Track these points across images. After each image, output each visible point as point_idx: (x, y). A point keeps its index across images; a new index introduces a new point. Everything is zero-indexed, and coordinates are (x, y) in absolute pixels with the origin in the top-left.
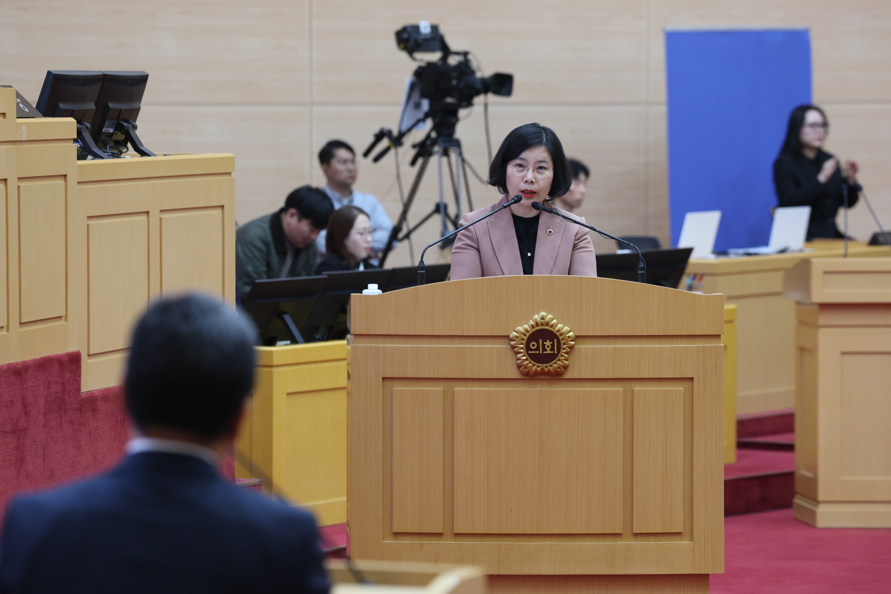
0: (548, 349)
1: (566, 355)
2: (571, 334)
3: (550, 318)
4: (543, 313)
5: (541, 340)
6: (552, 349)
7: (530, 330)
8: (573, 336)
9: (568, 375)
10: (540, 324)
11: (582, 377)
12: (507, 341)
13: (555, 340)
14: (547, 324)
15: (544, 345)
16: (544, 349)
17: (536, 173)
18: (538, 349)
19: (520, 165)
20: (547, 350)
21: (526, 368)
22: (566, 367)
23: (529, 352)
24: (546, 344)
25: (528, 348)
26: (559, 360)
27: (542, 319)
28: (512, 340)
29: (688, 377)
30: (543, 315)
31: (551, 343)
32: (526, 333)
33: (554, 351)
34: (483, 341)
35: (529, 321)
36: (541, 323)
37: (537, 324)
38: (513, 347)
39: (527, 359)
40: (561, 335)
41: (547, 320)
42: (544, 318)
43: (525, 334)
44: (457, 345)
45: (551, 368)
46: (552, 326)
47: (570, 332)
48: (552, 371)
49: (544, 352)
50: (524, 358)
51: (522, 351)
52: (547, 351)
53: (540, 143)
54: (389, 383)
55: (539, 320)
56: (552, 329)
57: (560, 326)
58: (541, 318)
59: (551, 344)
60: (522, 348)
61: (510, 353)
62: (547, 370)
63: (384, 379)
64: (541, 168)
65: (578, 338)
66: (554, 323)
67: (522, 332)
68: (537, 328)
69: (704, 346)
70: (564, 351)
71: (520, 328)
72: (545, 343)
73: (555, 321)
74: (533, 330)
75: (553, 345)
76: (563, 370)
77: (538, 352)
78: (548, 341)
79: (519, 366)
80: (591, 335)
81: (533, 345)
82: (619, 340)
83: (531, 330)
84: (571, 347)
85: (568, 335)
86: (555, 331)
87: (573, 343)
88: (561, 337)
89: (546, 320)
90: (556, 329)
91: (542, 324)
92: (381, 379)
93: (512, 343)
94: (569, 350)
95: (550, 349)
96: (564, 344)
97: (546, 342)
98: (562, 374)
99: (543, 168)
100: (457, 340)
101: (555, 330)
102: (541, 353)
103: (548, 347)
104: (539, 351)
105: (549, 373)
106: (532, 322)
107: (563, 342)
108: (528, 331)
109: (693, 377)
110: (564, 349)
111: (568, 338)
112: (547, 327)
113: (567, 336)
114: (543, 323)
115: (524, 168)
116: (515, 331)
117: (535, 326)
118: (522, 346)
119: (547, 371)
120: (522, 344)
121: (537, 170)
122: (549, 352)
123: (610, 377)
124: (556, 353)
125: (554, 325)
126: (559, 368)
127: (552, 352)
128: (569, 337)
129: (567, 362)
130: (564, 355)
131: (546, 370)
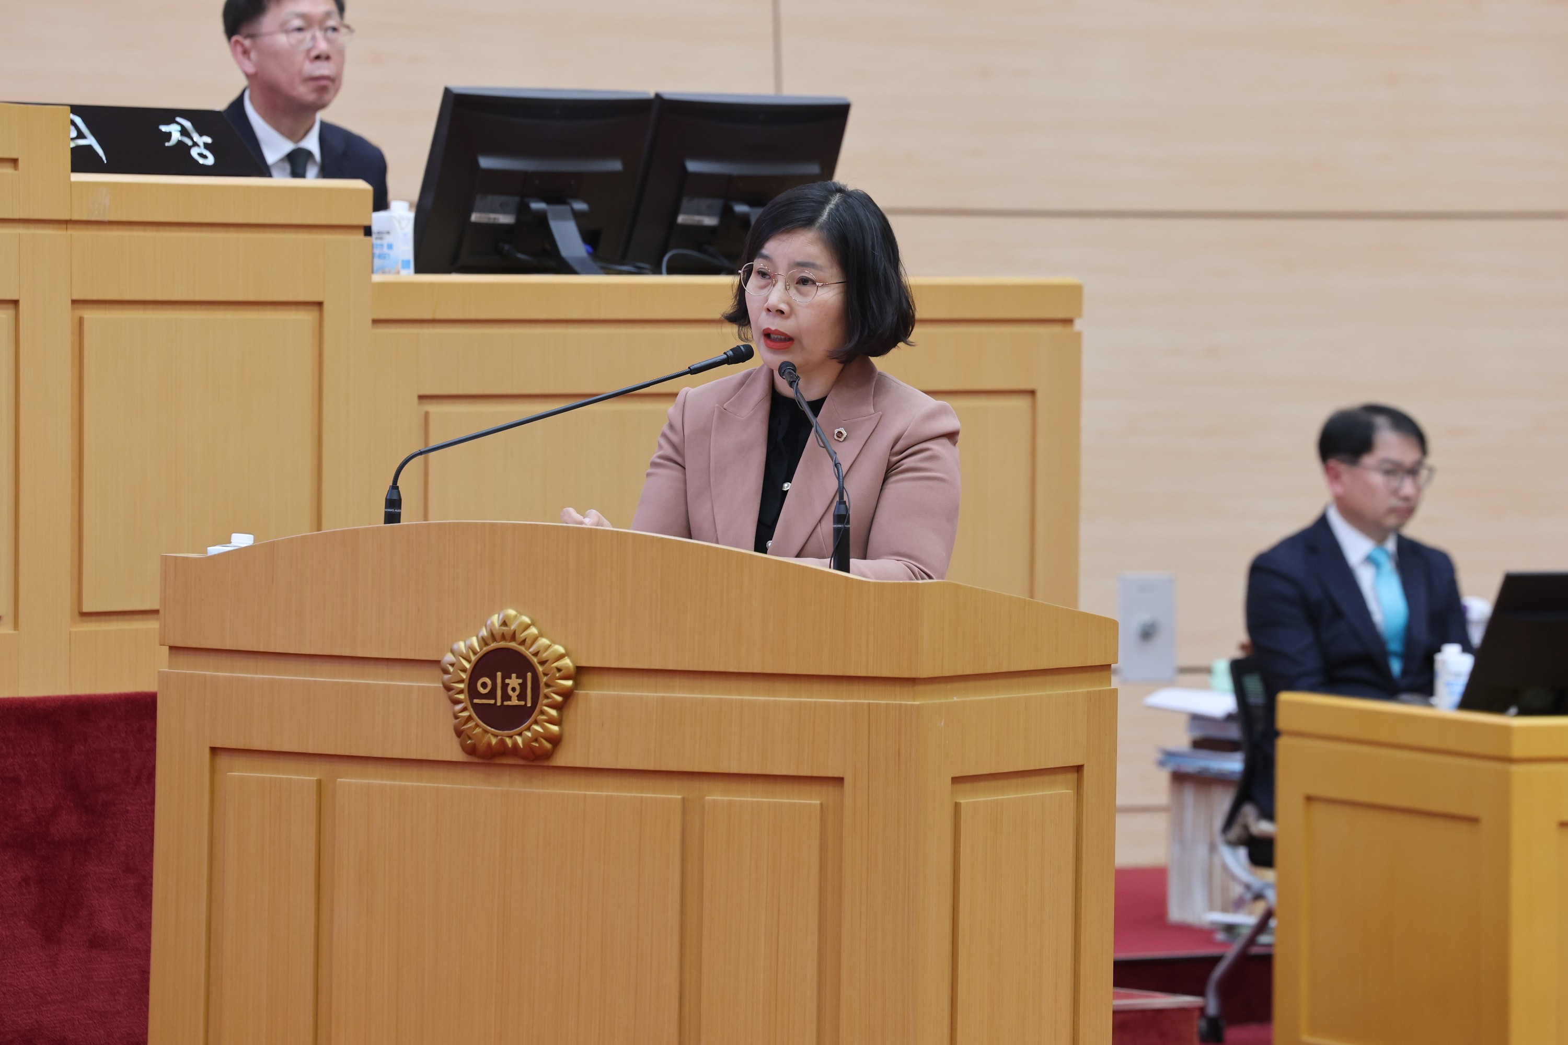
0: (514, 695)
1: (553, 712)
2: (567, 662)
3: (521, 624)
4: (512, 612)
5: (499, 674)
6: (522, 697)
7: (478, 650)
8: (567, 668)
9: (562, 759)
10: (498, 638)
11: (591, 766)
12: (438, 672)
13: (529, 675)
14: (513, 637)
15: (505, 687)
16: (506, 697)
17: (793, 292)
18: (492, 694)
19: (763, 274)
20: (512, 699)
21: (470, 738)
22: (556, 741)
23: (476, 701)
24: (508, 684)
25: (473, 692)
26: (536, 722)
27: (504, 624)
28: (446, 672)
29: (830, 775)
30: (507, 616)
31: (520, 681)
32: (470, 657)
33: (525, 700)
34: (397, 670)
35: (480, 628)
36: (501, 634)
37: (493, 637)
38: (448, 688)
39: (470, 718)
40: (542, 663)
41: (513, 627)
42: (508, 623)
43: (468, 658)
44: (347, 678)
45: (519, 740)
46: (523, 643)
47: (561, 657)
48: (522, 747)
49: (506, 703)
50: (465, 714)
51: (461, 697)
52: (510, 700)
53: (809, 223)
54: (223, 761)
55: (497, 624)
56: (522, 649)
57: (544, 641)
58: (500, 622)
59: (519, 684)
60: (461, 692)
61: (445, 702)
62: (510, 745)
63: (214, 750)
64: (804, 281)
65: (580, 672)
66: (528, 634)
67: (463, 653)
68: (494, 645)
69: (869, 703)
70: (546, 701)
71: (461, 646)
72: (507, 681)
73: (533, 630)
74: (485, 649)
75: (523, 686)
76: (548, 745)
77: (492, 702)
78: (514, 676)
79: (459, 733)
80: (613, 665)
81: (484, 685)
82: (677, 682)
83: (481, 649)
84: (568, 695)
85: (555, 664)
86: (530, 653)
87: (569, 683)
88: (540, 669)
89: (510, 628)
90: (531, 650)
91: (503, 637)
92: (207, 751)
93: (446, 677)
94: (559, 698)
95: (517, 696)
96: (547, 685)
97: (510, 678)
98: (548, 755)
99: (810, 282)
100: (347, 667)
101: (528, 652)
102: (499, 704)
103: (514, 689)
104: (495, 698)
105: (515, 751)
106: (484, 632)
107: (545, 679)
108: (475, 653)
109: (841, 776)
110: (547, 697)
111: (555, 670)
112: (513, 645)
113: (553, 667)
114: (505, 633)
115: (770, 281)
116: (452, 652)
117: (489, 641)
118: (462, 686)
119: (512, 746)
120: (462, 681)
121: (797, 286)
122: (515, 702)
123: (652, 768)
124: (529, 705)
125: (527, 640)
126: (536, 740)
127: (522, 703)
128: (559, 670)
129: (555, 728)
130: (546, 711)
131: (509, 742)
